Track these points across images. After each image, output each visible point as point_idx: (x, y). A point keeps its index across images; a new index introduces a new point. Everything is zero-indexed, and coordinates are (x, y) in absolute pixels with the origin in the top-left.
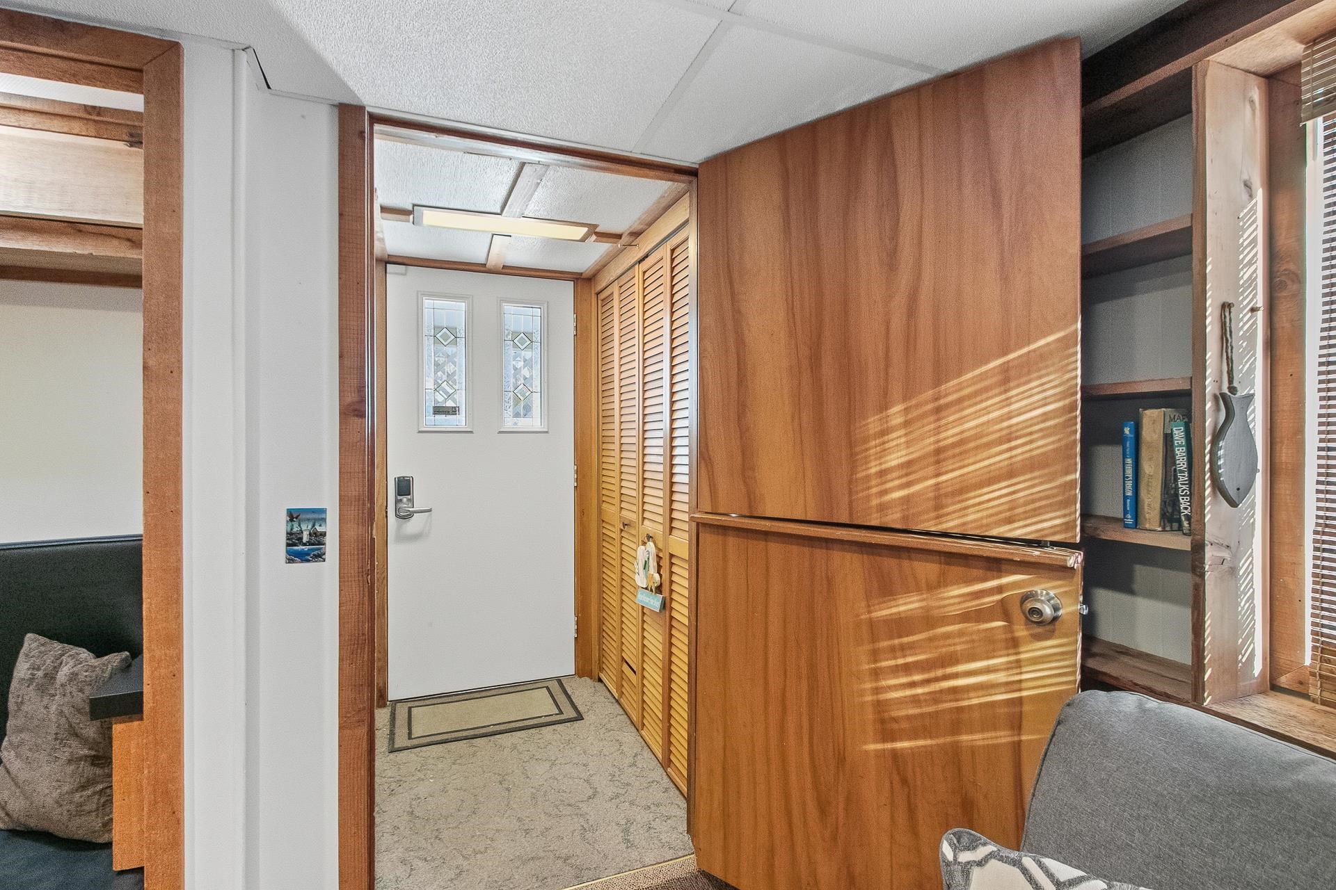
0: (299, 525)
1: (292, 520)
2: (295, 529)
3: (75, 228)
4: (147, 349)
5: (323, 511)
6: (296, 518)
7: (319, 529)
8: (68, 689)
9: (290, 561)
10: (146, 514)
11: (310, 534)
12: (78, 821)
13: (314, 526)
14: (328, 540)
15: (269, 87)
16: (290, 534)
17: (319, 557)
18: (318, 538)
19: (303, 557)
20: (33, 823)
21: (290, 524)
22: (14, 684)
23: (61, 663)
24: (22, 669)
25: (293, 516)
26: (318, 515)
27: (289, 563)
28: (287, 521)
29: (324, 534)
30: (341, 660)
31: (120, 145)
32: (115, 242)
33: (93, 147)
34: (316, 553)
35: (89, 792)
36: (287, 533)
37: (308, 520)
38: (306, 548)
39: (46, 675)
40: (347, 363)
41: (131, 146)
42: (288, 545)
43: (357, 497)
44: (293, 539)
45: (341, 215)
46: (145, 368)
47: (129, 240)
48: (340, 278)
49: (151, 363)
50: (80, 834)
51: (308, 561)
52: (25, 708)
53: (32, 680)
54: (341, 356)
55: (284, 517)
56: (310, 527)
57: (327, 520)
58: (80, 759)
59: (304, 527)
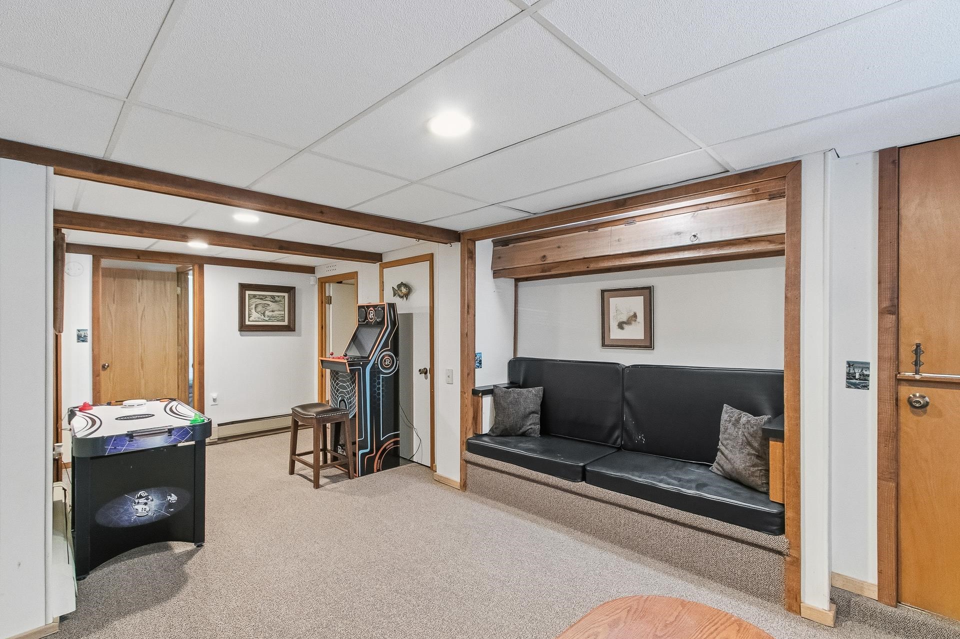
0: (854, 370)
1: (849, 366)
2: (851, 371)
3: (748, 241)
4: (786, 290)
5: (869, 364)
6: (852, 366)
7: (865, 373)
8: (746, 426)
9: (848, 387)
10: (785, 356)
11: (860, 375)
12: (752, 478)
13: (862, 370)
14: (870, 378)
15: (839, 157)
16: (848, 374)
17: (866, 387)
18: (865, 378)
19: (856, 386)
20: (734, 475)
21: (848, 368)
22: (722, 422)
23: (741, 417)
24: (724, 416)
25: (850, 364)
26: (865, 366)
27: (848, 388)
28: (847, 367)
29: (868, 376)
30: (879, 443)
31: (766, 201)
32: (763, 243)
33: (755, 205)
34: (863, 384)
35: (756, 469)
36: (847, 373)
37: (859, 367)
38: (858, 381)
39: (736, 420)
40: (883, 285)
41: (770, 200)
42: (847, 379)
43: (890, 357)
44: (850, 376)
45: (880, 208)
46: (786, 297)
47: (768, 241)
48: (879, 242)
49: (789, 295)
50: (753, 484)
51: (859, 388)
52: (728, 431)
53: (730, 421)
54: (879, 283)
55: (846, 365)
56: (860, 371)
57: (870, 369)
58: (752, 454)
59: (856, 370)
